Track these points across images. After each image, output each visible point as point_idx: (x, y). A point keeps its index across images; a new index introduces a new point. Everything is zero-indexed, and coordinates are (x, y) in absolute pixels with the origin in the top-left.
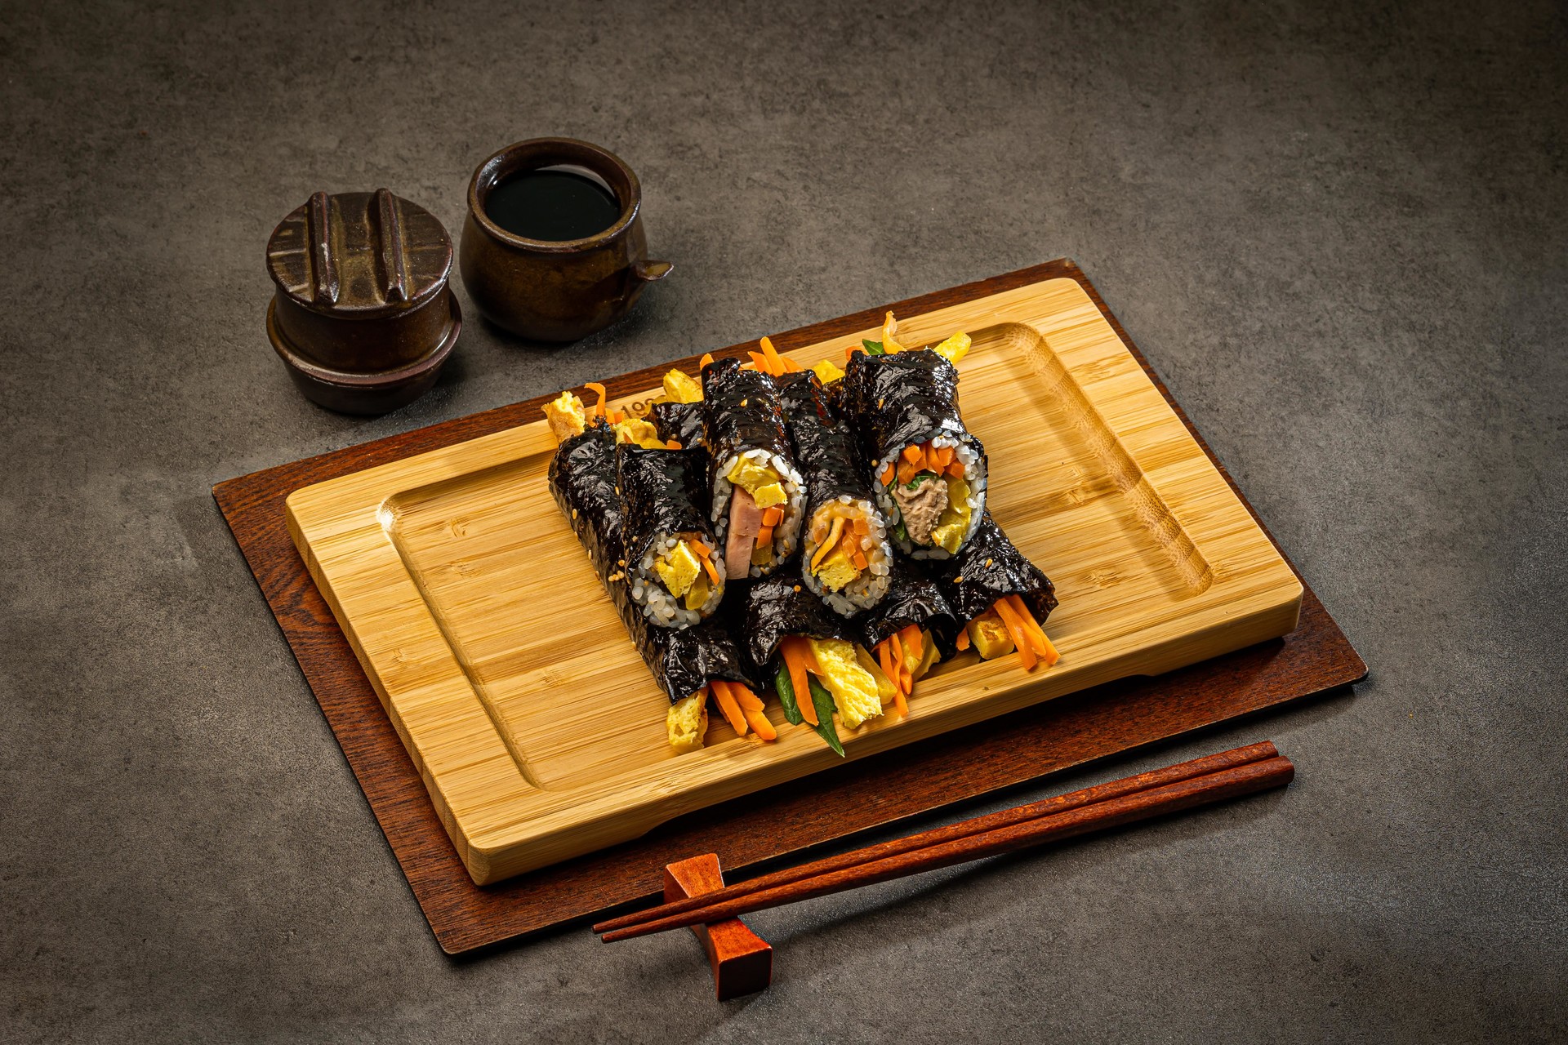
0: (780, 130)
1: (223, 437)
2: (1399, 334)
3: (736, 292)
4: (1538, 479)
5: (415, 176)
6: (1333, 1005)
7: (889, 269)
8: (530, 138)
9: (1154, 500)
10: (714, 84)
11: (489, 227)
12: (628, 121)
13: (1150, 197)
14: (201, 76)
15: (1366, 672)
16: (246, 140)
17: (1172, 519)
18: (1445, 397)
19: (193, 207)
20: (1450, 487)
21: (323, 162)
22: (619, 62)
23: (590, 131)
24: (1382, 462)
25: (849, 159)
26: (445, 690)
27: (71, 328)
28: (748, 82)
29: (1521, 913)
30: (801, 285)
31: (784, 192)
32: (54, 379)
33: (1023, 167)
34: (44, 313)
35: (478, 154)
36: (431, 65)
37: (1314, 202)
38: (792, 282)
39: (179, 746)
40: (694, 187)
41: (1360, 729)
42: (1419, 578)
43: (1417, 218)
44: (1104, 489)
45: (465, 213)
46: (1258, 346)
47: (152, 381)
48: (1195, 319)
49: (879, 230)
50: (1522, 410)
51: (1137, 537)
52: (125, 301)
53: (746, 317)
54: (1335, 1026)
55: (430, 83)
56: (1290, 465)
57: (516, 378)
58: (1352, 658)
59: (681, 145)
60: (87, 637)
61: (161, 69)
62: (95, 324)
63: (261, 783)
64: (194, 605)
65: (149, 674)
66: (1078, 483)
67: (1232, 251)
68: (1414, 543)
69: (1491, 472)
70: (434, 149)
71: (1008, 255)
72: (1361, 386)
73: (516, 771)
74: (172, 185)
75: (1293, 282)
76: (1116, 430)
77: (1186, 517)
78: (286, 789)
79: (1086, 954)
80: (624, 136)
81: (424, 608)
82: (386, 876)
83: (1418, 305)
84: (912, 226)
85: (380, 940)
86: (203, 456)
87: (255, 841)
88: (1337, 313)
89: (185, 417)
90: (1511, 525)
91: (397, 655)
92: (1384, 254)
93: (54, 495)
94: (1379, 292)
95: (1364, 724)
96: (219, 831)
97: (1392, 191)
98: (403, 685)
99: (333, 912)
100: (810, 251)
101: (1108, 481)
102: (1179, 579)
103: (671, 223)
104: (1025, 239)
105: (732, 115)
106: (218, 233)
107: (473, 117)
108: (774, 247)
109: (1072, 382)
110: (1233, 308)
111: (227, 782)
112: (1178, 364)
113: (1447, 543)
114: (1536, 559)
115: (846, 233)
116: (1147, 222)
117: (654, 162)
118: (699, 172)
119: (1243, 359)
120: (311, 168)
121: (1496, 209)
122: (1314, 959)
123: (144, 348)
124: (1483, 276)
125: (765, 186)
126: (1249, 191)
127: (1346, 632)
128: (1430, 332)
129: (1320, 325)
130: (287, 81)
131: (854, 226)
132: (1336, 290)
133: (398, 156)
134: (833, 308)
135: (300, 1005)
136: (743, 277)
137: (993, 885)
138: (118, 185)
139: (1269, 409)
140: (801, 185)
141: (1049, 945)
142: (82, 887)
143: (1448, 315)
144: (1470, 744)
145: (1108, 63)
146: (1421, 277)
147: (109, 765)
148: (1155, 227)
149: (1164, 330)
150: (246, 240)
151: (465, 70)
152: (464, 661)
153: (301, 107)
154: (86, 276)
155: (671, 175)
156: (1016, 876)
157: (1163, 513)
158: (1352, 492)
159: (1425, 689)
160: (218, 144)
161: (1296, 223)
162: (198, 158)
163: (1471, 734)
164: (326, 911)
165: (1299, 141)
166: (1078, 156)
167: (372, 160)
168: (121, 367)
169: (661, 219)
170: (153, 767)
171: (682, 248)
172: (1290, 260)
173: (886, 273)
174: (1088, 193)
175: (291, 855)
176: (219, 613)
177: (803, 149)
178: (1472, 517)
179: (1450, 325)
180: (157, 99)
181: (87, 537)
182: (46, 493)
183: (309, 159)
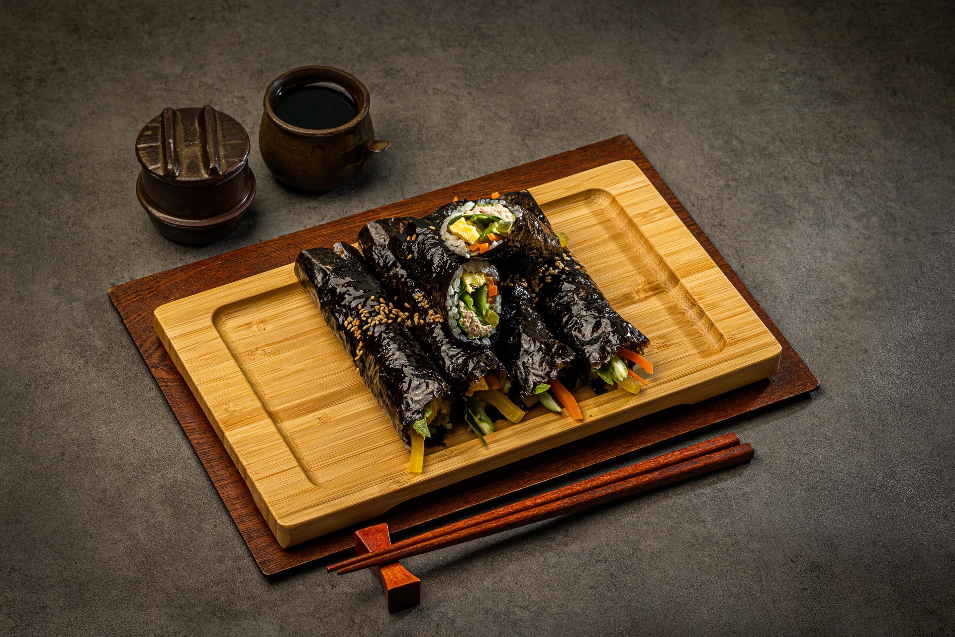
0: (453, 57)
1: (116, 253)
2: (834, 177)
3: (429, 158)
4: (921, 266)
5: (230, 90)
6: (804, 589)
7: (522, 143)
8: (300, 66)
9: (688, 296)
10: (411, 31)
11: (277, 122)
12: (360, 56)
13: (680, 96)
14: (97, 31)
15: (818, 385)
16: (125, 70)
17: (699, 307)
18: (863, 215)
19: (94, 112)
20: (867, 271)
21: (173, 81)
22: (353, 19)
23: (336, 62)
24: (825, 256)
25: (496, 75)
26: (258, 428)
27: (21, 188)
28: (433, 29)
29: (918, 529)
30: (468, 153)
31: (456, 96)
32: (12, 219)
33: (602, 78)
34: (4, 178)
35: (268, 76)
36: (238, 22)
37: (780, 97)
38: (463, 151)
39: (95, 444)
40: (401, 94)
41: (816, 421)
42: (850, 327)
43: (843, 107)
44: (656, 289)
45: (262, 113)
46: (748, 186)
47: (72, 219)
48: (709, 170)
49: (515, 119)
50: (910, 223)
51: (678, 318)
52: (54, 171)
53: (435, 174)
54: (806, 602)
55: (237, 32)
56: (769, 259)
57: (295, 214)
58: (810, 377)
59: (392, 69)
60: (36, 377)
61: (72, 27)
62: (36, 185)
63: (145, 466)
64: (101, 357)
65: (74, 399)
66: (641, 287)
67: (731, 128)
68: (846, 305)
69: (892, 261)
70: (241, 74)
71: (594, 133)
72: (811, 210)
73: (304, 476)
74: (81, 100)
75: (768, 147)
76: (662, 253)
77: (707, 305)
78: (161, 469)
79: (653, 562)
80: (358, 66)
81: (242, 376)
82: (223, 522)
83: (845, 159)
84: (535, 116)
85: (221, 561)
86: (104, 265)
87: (142, 502)
88: (796, 165)
89: (93, 241)
90: (905, 295)
91: (227, 406)
92: (823, 128)
93: (13, 290)
94: (821, 152)
95: (819, 418)
96: (120, 496)
97: (827, 89)
98: (232, 425)
99: (191, 545)
100: (473, 132)
101: (659, 285)
102: (705, 344)
103: (387, 117)
104: (604, 122)
105: (423, 50)
106: (110, 128)
107: (264, 53)
108: (451, 130)
109: (634, 224)
110: (733, 163)
111: (124, 466)
112: (700, 198)
113: (867, 305)
114: (920, 317)
115: (495, 121)
116: (678, 111)
117: (376, 81)
118: (404, 85)
119: (739, 195)
120: (166, 85)
121: (891, 100)
122: (792, 561)
123: (66, 199)
124: (884, 141)
125: (445, 93)
126: (740, 91)
127: (806, 361)
128: (853, 176)
129: (786, 173)
130: (150, 33)
131: (499, 117)
132: (795, 151)
133: (219, 78)
134: (488, 167)
135: (173, 601)
136: (432, 148)
137: (595, 521)
138: (48, 101)
139: (756, 225)
140: (467, 91)
141: (631, 556)
142: (36, 530)
143: (863, 165)
144: (883, 431)
145: (652, 14)
146: (846, 141)
147: (51, 457)
148: (683, 114)
149: (691, 177)
150: (127, 130)
151: (259, 25)
152: (268, 409)
153: (159, 48)
154: (29, 156)
155: (387, 88)
156: (609, 515)
157: (693, 304)
158: (808, 275)
159: (855, 397)
160: (108, 73)
161: (769, 110)
162: (96, 82)
163: (884, 425)
164: (187, 544)
165: (770, 60)
166: (635, 71)
167: (203, 80)
168: (53, 211)
169: (382, 114)
170: (78, 457)
171: (394, 132)
172: (766, 133)
173: (520, 145)
174: (642, 93)
175: (165, 510)
176: (117, 362)
177: (467, 69)
178: (881, 289)
179: (865, 171)
180: (70, 46)
181: (34, 316)
182: (8, 289)
183: (165, 80)
